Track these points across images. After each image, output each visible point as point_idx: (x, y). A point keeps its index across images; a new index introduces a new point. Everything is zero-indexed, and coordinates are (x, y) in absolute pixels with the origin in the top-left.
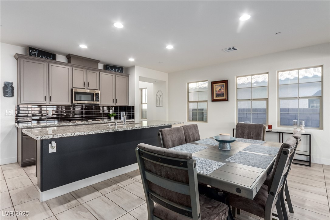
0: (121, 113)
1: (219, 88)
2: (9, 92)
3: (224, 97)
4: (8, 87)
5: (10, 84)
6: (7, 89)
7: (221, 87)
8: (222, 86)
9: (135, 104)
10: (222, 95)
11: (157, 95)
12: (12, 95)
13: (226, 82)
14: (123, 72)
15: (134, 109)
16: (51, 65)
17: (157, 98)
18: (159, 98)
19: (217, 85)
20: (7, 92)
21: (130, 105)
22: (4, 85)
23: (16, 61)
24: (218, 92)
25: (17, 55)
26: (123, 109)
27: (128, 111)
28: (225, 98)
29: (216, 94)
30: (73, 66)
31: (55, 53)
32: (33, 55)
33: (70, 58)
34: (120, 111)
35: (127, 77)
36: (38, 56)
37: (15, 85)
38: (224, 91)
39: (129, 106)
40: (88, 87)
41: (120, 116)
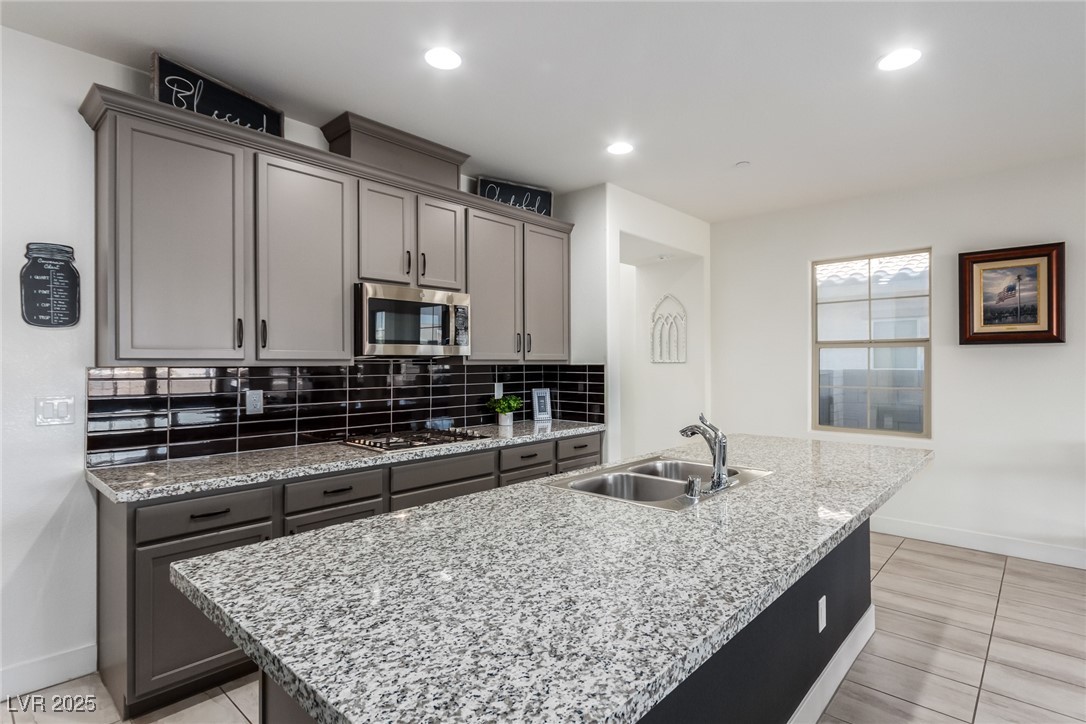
0: (536, 392)
1: (1008, 280)
2: (57, 302)
3: (1035, 321)
4: (47, 272)
5: (58, 257)
6: (44, 285)
7: (1019, 278)
8: (1025, 272)
9: (605, 358)
10: (1030, 313)
11: (654, 314)
12: (72, 317)
13: (1054, 253)
14: (548, 213)
15: (601, 378)
16: (264, 159)
17: (659, 327)
18: (667, 327)
19: (994, 270)
20: (45, 298)
21: (577, 358)
22: (26, 261)
23: (93, 133)
24: (1001, 299)
25: (98, 95)
26: (538, 377)
27: (563, 387)
28: (1042, 325)
29: (986, 310)
30: (360, 177)
31: (278, 107)
32: (179, 103)
33: (348, 132)
34: (530, 387)
35: (565, 236)
36: (205, 109)
37: (84, 264)
38: (1036, 298)
39: (572, 363)
40: (421, 278)
41: (530, 406)
